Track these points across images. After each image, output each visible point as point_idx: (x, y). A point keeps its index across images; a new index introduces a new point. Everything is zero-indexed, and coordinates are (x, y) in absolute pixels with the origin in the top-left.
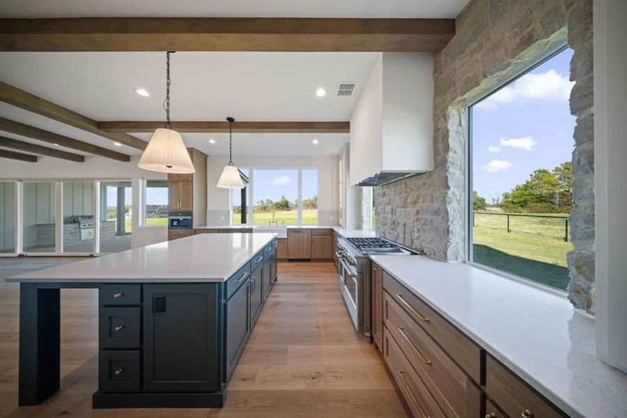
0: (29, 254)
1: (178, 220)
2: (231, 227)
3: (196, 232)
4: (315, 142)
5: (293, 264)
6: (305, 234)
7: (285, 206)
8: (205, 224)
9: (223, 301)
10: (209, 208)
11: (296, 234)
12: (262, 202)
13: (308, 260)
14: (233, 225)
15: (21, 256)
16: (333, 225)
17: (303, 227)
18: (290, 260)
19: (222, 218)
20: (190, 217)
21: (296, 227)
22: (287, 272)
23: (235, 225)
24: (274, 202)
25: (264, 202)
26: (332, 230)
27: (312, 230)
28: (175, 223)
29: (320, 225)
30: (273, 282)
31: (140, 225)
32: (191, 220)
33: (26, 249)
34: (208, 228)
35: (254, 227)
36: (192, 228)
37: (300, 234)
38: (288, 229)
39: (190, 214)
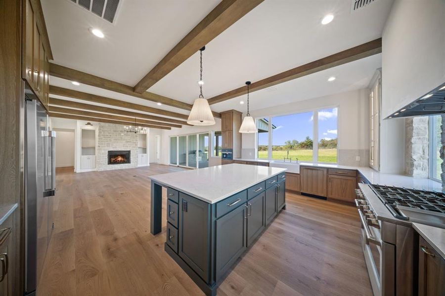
0: (180, 166)
1: (226, 154)
2: (256, 160)
3: (234, 162)
4: (332, 79)
5: (306, 198)
6: (320, 172)
7: (308, 145)
8: (241, 158)
9: (214, 219)
10: (243, 147)
11: (309, 171)
12: (289, 142)
13: (324, 198)
14: (257, 159)
15: (178, 166)
16: (360, 166)
17: (319, 165)
18: (303, 194)
19: (250, 154)
20: (231, 153)
21: (311, 164)
22: (297, 204)
23: (259, 159)
24: (300, 142)
25: (291, 142)
26: (357, 171)
27: (328, 169)
28: (225, 156)
29: (339, 164)
30: (280, 210)
31: (212, 156)
32: (232, 154)
33: (180, 164)
34: (242, 160)
35: (272, 162)
36: (232, 159)
37: (314, 171)
38: (301, 166)
39: (231, 150)
